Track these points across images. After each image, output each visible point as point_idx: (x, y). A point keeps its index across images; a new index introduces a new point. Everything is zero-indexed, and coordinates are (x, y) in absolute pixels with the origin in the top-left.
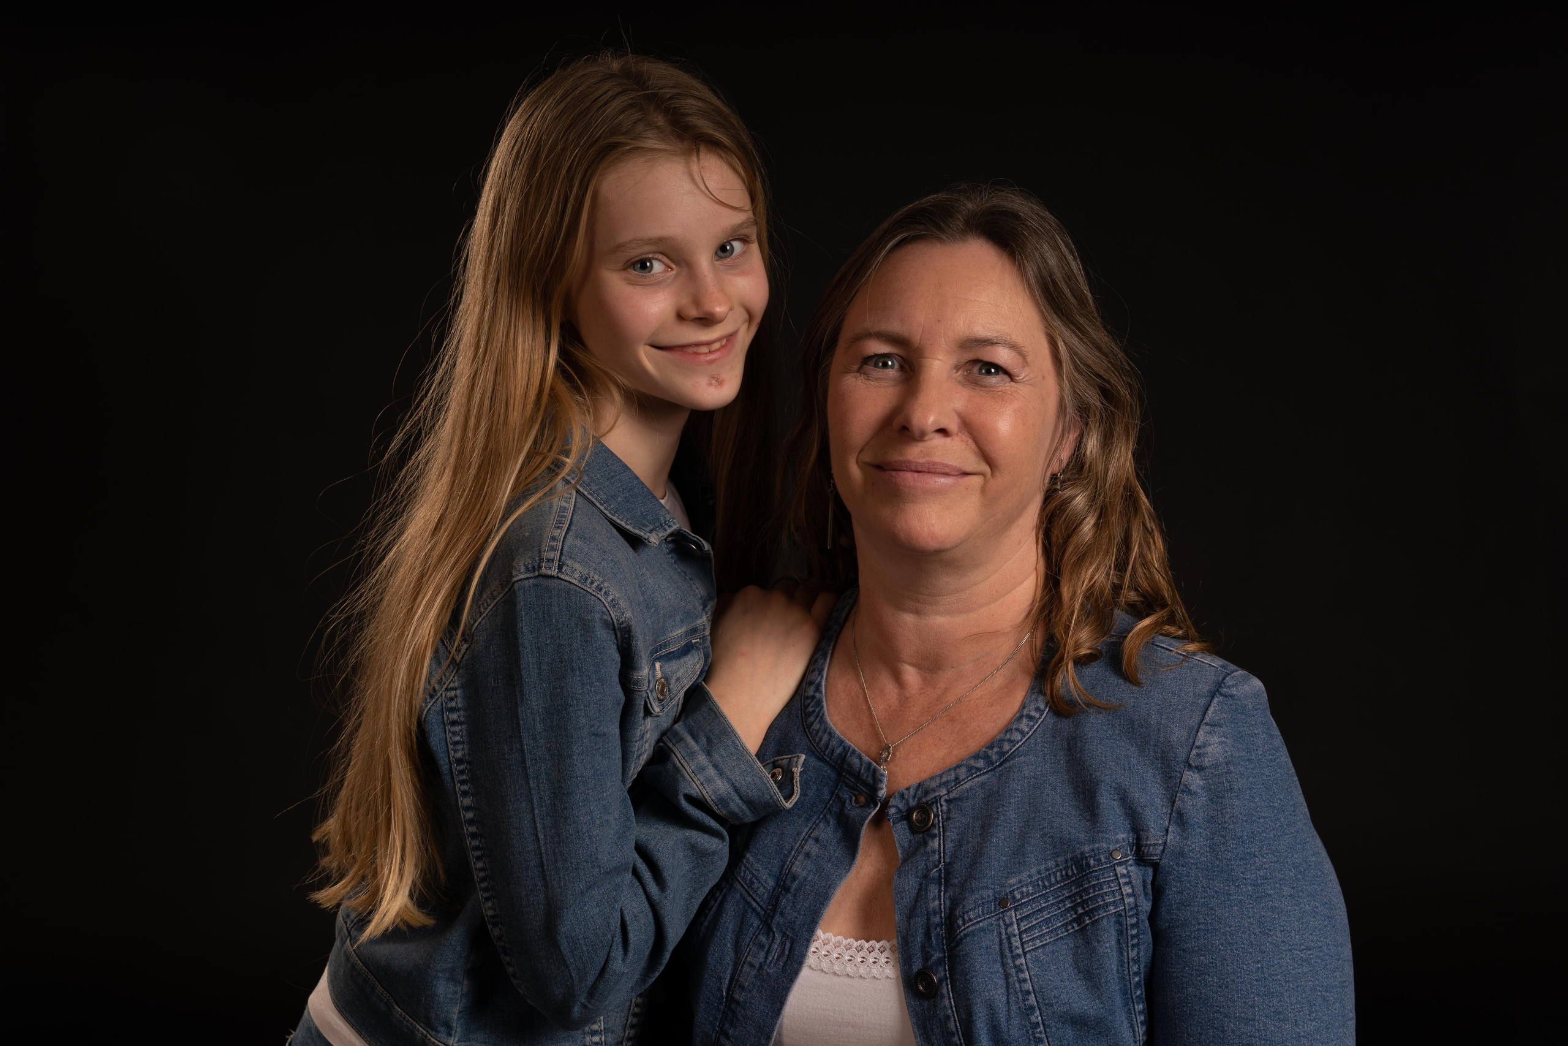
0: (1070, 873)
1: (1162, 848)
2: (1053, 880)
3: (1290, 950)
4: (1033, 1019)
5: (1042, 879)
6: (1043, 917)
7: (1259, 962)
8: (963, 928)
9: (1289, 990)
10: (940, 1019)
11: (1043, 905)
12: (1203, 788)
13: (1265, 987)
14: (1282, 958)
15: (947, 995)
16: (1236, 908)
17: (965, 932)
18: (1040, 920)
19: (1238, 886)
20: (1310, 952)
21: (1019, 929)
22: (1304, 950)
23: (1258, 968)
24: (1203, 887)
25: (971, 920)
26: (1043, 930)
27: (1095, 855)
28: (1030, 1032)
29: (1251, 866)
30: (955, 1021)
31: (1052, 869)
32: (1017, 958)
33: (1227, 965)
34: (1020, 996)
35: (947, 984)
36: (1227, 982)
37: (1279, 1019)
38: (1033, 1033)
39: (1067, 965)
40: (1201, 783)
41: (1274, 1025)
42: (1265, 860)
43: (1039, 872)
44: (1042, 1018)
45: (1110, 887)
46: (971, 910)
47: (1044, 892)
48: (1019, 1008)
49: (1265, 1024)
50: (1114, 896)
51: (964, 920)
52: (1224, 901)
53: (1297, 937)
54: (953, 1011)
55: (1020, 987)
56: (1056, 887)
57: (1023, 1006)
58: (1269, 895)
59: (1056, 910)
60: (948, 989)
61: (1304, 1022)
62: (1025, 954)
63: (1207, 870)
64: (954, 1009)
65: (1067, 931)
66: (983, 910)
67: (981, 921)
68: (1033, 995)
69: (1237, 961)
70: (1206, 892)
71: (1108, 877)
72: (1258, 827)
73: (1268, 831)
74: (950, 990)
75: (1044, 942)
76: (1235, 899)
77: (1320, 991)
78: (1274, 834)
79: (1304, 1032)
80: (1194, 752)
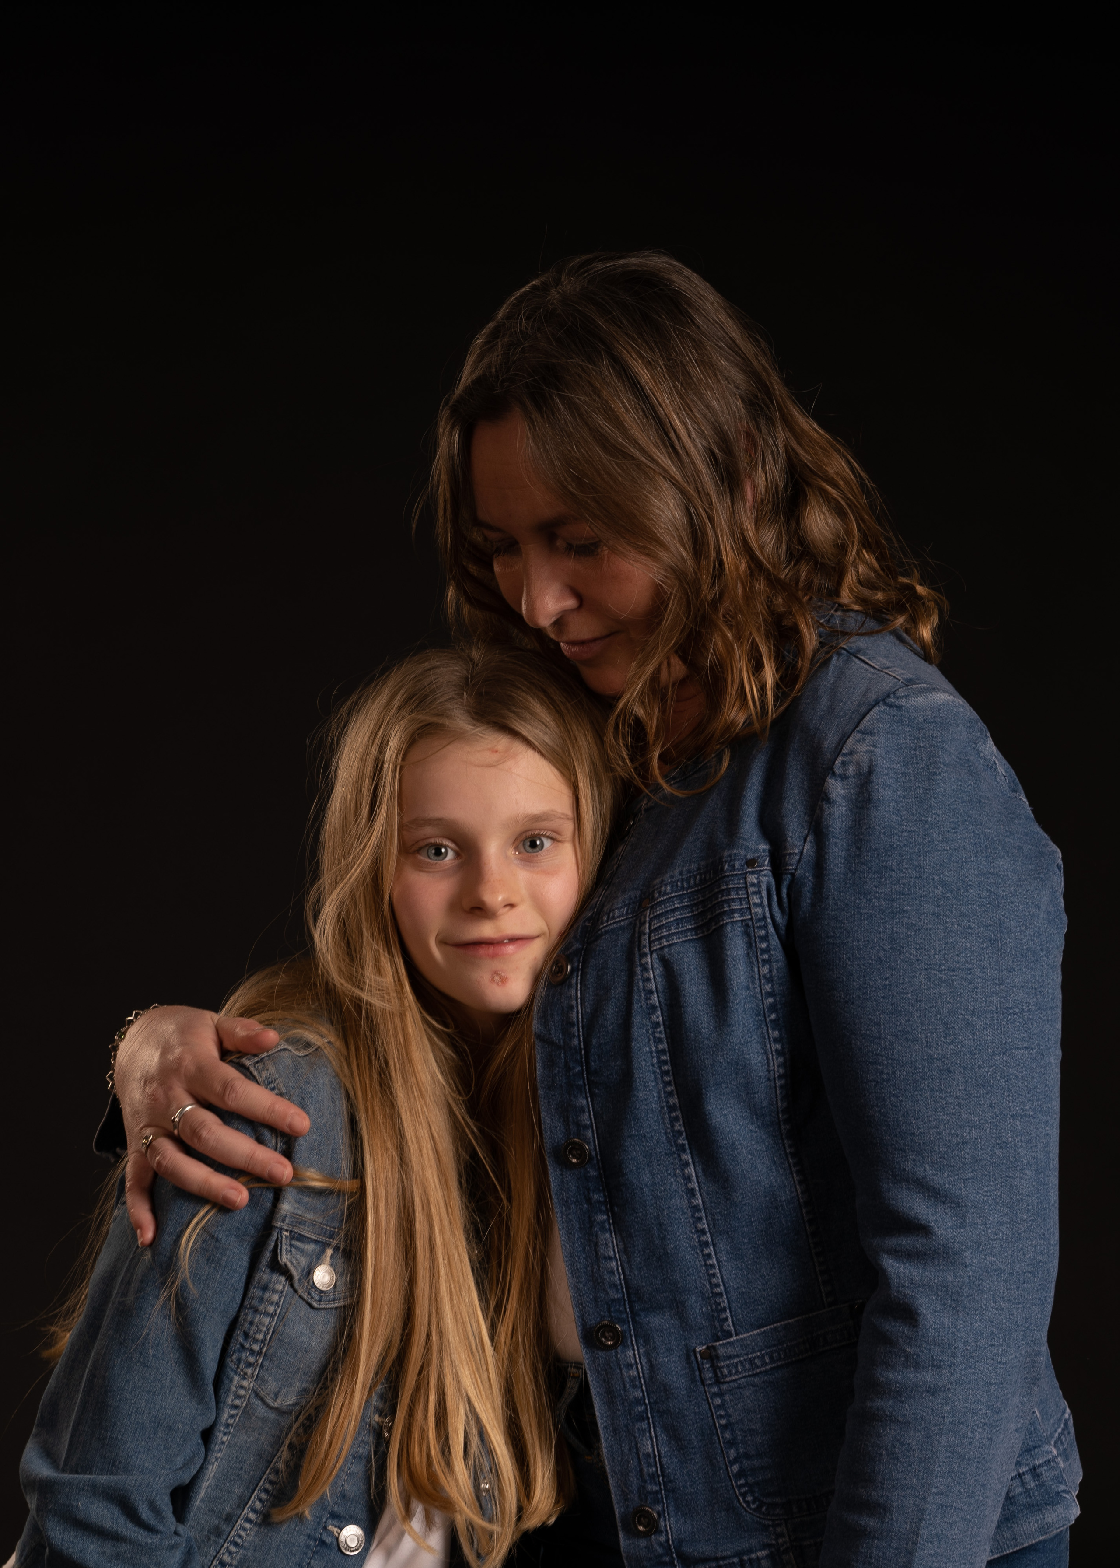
0: (708, 877)
1: (798, 857)
2: (692, 882)
3: (927, 969)
4: (654, 1018)
5: (682, 880)
6: (674, 917)
7: (886, 979)
8: (605, 924)
9: (920, 1010)
10: (563, 1007)
11: (677, 905)
12: (844, 798)
13: (892, 1005)
14: (914, 976)
15: (574, 986)
16: (865, 922)
17: (607, 929)
18: (671, 920)
19: (870, 900)
20: (952, 973)
21: (649, 928)
22: (945, 970)
23: (886, 985)
24: (834, 899)
25: (614, 918)
26: (671, 930)
27: (731, 860)
28: (650, 1031)
29: (885, 880)
30: (578, 1012)
31: (694, 871)
32: (643, 957)
33: (854, 981)
34: (643, 995)
35: (577, 976)
36: (853, 998)
37: (906, 1038)
38: (653, 1033)
39: (691, 968)
40: (842, 792)
41: (901, 1045)
42: (903, 875)
43: (681, 873)
44: (663, 1018)
45: (737, 894)
46: (618, 908)
47: (681, 893)
48: (641, 1006)
49: (891, 1043)
50: (741, 904)
51: (608, 917)
52: (854, 914)
53: (937, 956)
54: (577, 1003)
55: (644, 986)
56: (693, 890)
57: (645, 1005)
58: (904, 911)
59: (688, 913)
60: (577, 980)
61: (937, 1044)
62: (651, 953)
63: (839, 881)
64: (579, 1001)
65: (696, 935)
66: (628, 910)
67: (623, 920)
68: (655, 995)
69: (864, 976)
70: (836, 904)
71: (738, 884)
72: (899, 841)
73: (911, 846)
74: (579, 981)
75: (671, 942)
76: (865, 913)
77: (962, 1014)
78: (918, 849)
79: (938, 1054)
80: (840, 759)
